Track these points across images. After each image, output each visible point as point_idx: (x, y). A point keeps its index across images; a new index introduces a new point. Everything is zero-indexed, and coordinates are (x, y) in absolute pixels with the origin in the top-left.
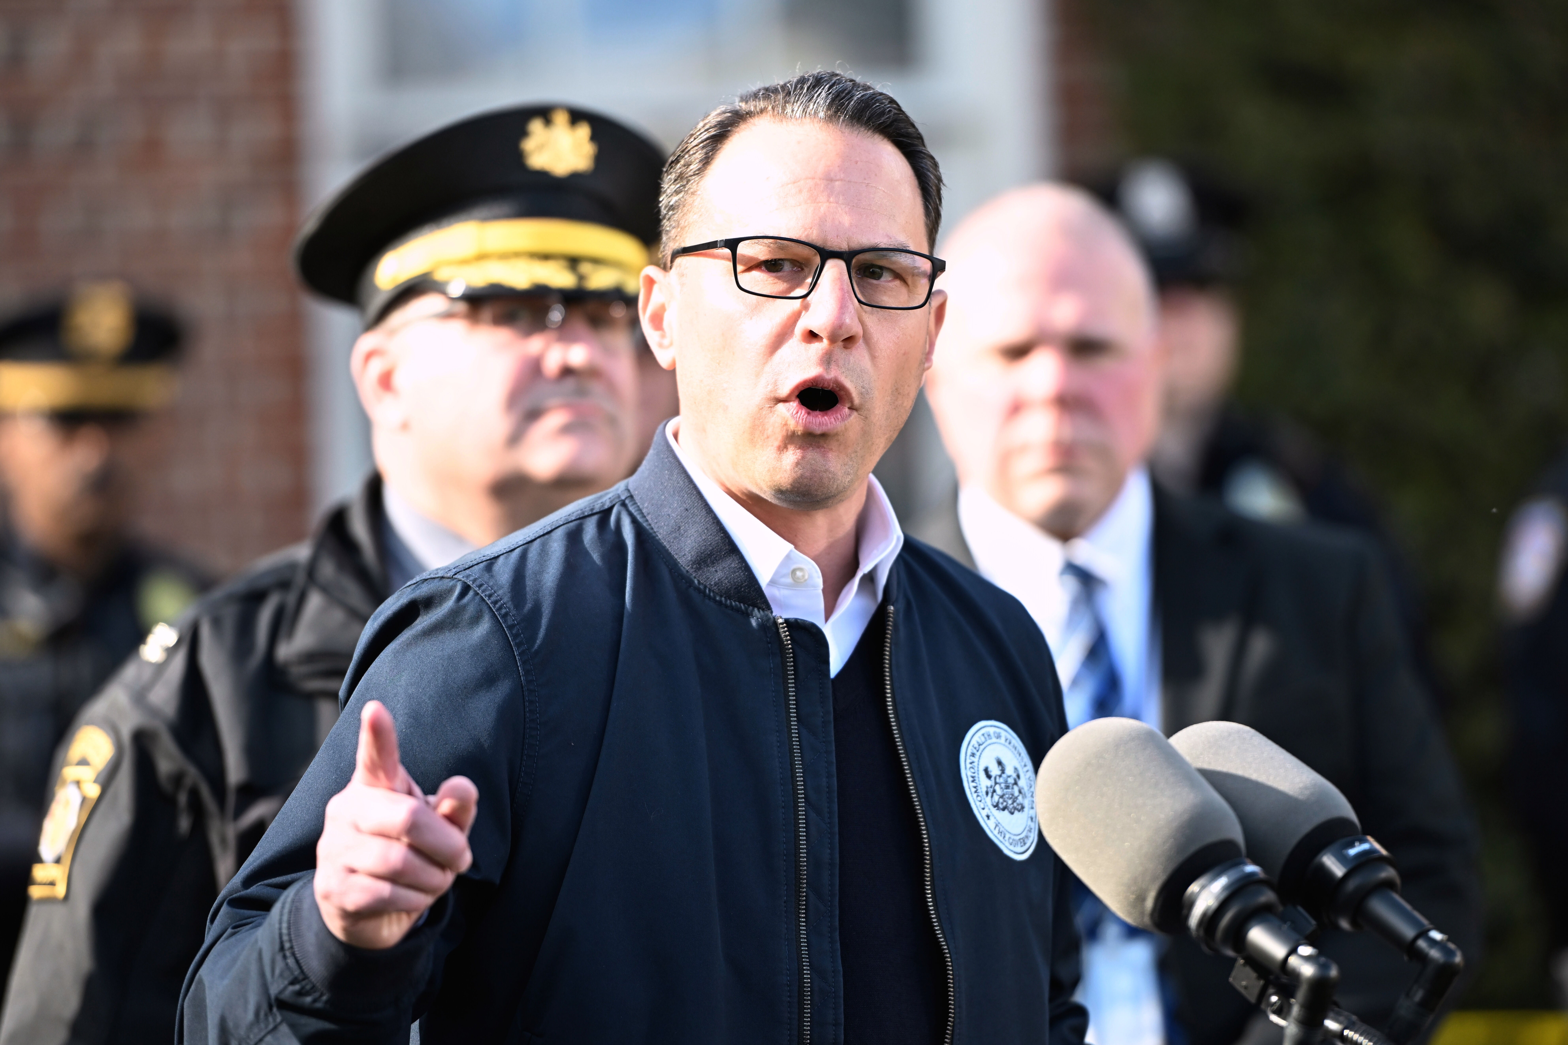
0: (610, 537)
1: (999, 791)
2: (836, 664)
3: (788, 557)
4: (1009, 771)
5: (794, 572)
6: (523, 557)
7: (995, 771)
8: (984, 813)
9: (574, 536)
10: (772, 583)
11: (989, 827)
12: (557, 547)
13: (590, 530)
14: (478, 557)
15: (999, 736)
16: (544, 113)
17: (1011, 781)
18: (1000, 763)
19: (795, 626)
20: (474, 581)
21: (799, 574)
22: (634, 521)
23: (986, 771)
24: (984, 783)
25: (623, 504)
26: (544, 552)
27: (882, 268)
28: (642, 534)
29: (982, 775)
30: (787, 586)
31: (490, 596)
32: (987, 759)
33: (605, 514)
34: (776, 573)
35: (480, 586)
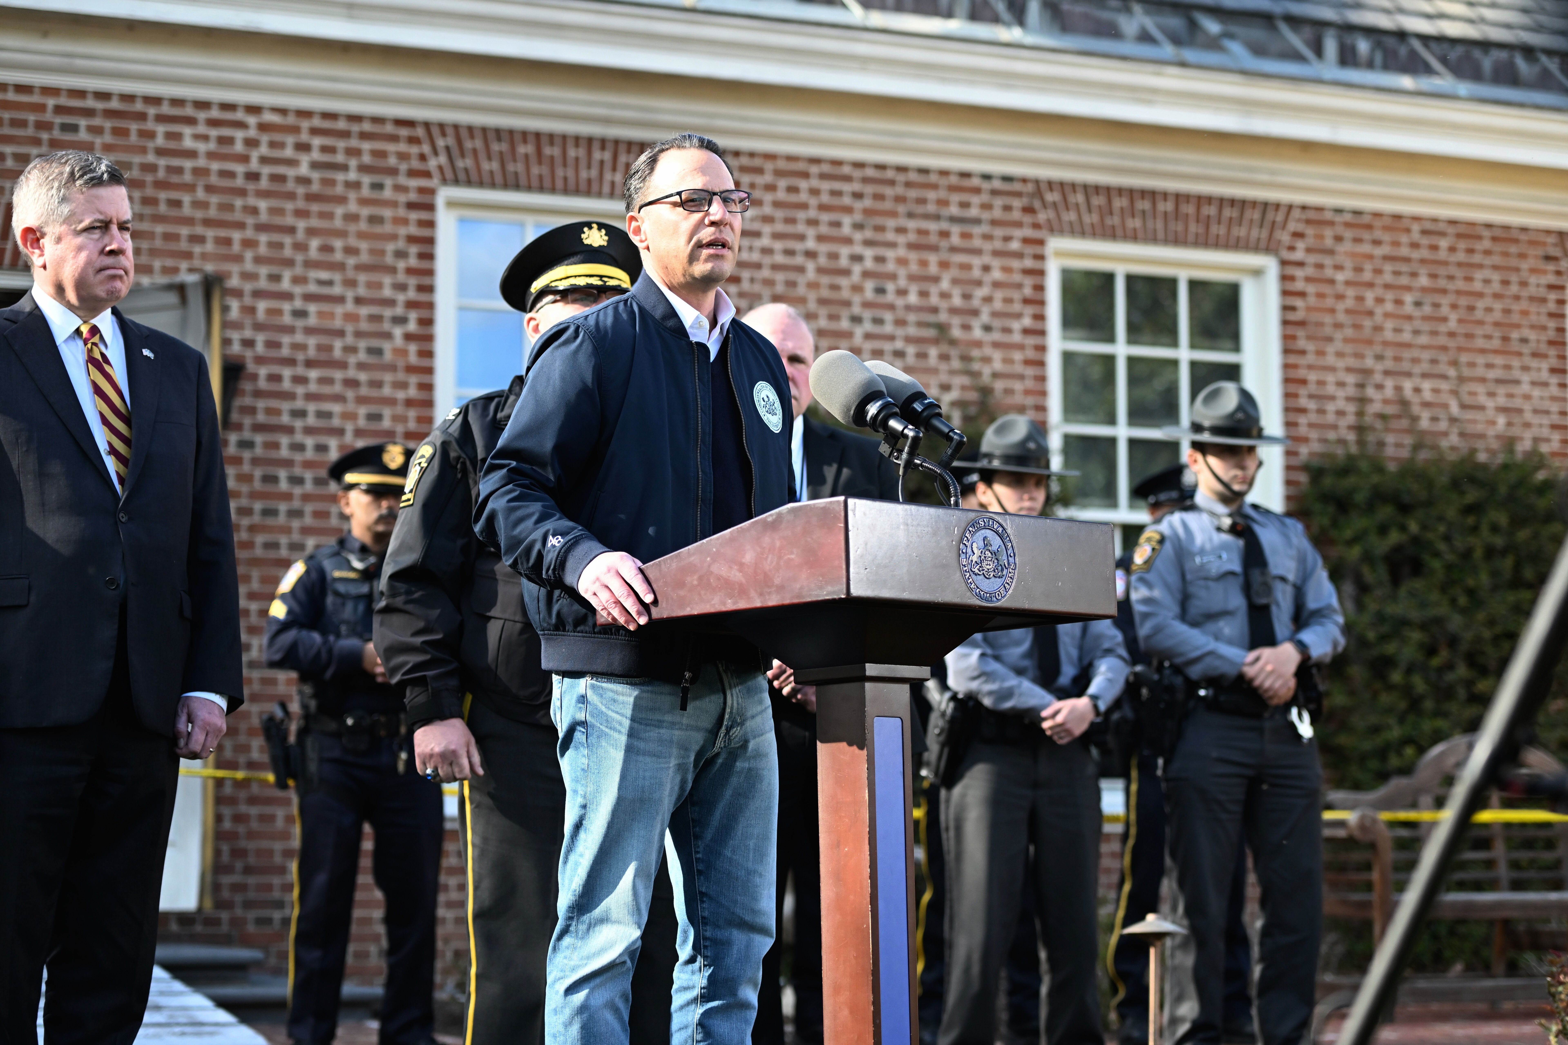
0: (629, 309)
1: (768, 407)
2: (712, 358)
3: (697, 317)
4: (771, 400)
5: (700, 322)
6: (598, 315)
7: (766, 399)
8: (763, 414)
9: (616, 309)
10: (691, 327)
11: (765, 419)
12: (610, 311)
13: (621, 306)
14: (582, 315)
15: (767, 388)
16: (589, 225)
17: (772, 404)
18: (768, 397)
19: (698, 344)
20: (581, 324)
21: (701, 323)
22: (637, 303)
23: (763, 398)
24: (763, 403)
25: (632, 298)
26: (606, 314)
27: (730, 199)
28: (641, 308)
29: (762, 400)
30: (697, 328)
31: (588, 329)
32: (763, 395)
33: (626, 301)
34: (693, 323)
35: (584, 326)
